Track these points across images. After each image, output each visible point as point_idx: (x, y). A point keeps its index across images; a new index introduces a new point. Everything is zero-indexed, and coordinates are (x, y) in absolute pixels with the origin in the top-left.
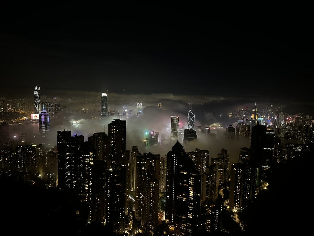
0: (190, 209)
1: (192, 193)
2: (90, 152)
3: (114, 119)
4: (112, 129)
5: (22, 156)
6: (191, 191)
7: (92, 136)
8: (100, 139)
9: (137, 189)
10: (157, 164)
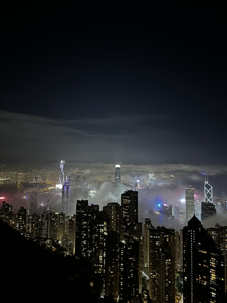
0: (213, 296)
1: (214, 276)
2: (104, 222)
3: (126, 190)
4: (125, 199)
5: (46, 222)
6: (213, 274)
7: (106, 206)
8: (114, 210)
9: (151, 265)
10: (171, 240)
